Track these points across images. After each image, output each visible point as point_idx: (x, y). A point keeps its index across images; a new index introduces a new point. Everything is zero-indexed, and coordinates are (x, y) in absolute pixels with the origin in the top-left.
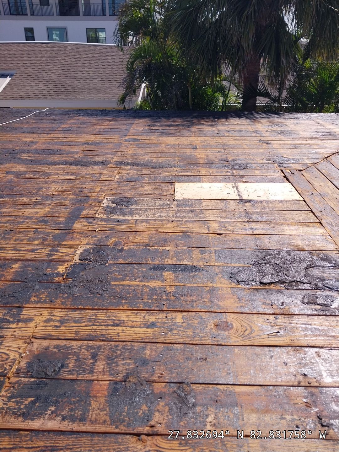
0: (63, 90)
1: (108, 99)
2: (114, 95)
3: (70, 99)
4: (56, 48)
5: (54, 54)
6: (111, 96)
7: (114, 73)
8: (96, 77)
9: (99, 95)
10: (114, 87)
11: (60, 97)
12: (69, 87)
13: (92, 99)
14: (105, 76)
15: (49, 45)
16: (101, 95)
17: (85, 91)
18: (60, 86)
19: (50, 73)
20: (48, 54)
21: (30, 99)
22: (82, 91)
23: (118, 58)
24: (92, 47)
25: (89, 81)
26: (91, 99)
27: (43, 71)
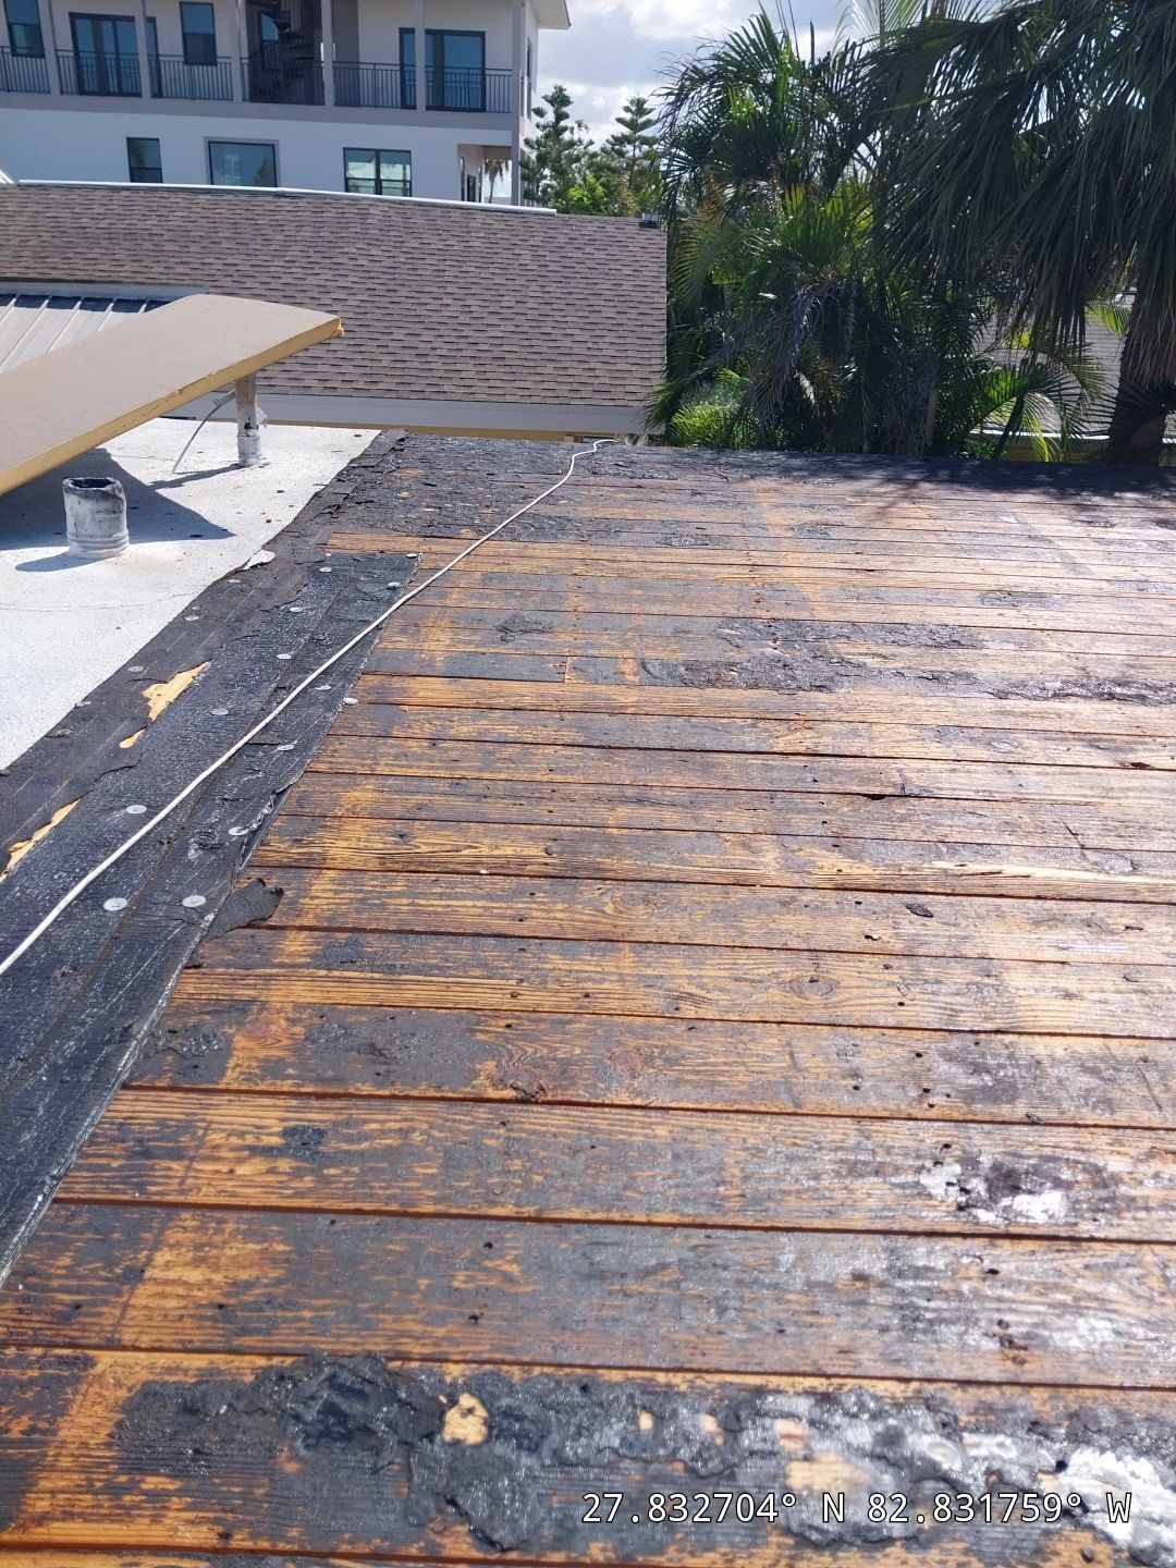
0: (386, 361)
1: (556, 401)
2: (575, 387)
3: (421, 396)
4: (330, 215)
5: (328, 234)
6: (563, 390)
7: (555, 307)
8: (493, 320)
9: (522, 385)
10: (567, 358)
11: (380, 386)
12: (407, 351)
13: (501, 399)
14: (524, 318)
15: (302, 203)
16: (529, 385)
17: (470, 371)
18: (371, 346)
19: (329, 302)
20: (307, 233)
21: (276, 390)
22: (458, 367)
23: (555, 257)
24: (456, 215)
25: (472, 333)
26: (495, 398)
27: (302, 294)
